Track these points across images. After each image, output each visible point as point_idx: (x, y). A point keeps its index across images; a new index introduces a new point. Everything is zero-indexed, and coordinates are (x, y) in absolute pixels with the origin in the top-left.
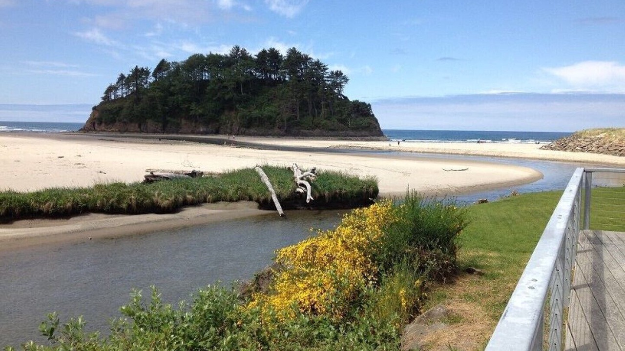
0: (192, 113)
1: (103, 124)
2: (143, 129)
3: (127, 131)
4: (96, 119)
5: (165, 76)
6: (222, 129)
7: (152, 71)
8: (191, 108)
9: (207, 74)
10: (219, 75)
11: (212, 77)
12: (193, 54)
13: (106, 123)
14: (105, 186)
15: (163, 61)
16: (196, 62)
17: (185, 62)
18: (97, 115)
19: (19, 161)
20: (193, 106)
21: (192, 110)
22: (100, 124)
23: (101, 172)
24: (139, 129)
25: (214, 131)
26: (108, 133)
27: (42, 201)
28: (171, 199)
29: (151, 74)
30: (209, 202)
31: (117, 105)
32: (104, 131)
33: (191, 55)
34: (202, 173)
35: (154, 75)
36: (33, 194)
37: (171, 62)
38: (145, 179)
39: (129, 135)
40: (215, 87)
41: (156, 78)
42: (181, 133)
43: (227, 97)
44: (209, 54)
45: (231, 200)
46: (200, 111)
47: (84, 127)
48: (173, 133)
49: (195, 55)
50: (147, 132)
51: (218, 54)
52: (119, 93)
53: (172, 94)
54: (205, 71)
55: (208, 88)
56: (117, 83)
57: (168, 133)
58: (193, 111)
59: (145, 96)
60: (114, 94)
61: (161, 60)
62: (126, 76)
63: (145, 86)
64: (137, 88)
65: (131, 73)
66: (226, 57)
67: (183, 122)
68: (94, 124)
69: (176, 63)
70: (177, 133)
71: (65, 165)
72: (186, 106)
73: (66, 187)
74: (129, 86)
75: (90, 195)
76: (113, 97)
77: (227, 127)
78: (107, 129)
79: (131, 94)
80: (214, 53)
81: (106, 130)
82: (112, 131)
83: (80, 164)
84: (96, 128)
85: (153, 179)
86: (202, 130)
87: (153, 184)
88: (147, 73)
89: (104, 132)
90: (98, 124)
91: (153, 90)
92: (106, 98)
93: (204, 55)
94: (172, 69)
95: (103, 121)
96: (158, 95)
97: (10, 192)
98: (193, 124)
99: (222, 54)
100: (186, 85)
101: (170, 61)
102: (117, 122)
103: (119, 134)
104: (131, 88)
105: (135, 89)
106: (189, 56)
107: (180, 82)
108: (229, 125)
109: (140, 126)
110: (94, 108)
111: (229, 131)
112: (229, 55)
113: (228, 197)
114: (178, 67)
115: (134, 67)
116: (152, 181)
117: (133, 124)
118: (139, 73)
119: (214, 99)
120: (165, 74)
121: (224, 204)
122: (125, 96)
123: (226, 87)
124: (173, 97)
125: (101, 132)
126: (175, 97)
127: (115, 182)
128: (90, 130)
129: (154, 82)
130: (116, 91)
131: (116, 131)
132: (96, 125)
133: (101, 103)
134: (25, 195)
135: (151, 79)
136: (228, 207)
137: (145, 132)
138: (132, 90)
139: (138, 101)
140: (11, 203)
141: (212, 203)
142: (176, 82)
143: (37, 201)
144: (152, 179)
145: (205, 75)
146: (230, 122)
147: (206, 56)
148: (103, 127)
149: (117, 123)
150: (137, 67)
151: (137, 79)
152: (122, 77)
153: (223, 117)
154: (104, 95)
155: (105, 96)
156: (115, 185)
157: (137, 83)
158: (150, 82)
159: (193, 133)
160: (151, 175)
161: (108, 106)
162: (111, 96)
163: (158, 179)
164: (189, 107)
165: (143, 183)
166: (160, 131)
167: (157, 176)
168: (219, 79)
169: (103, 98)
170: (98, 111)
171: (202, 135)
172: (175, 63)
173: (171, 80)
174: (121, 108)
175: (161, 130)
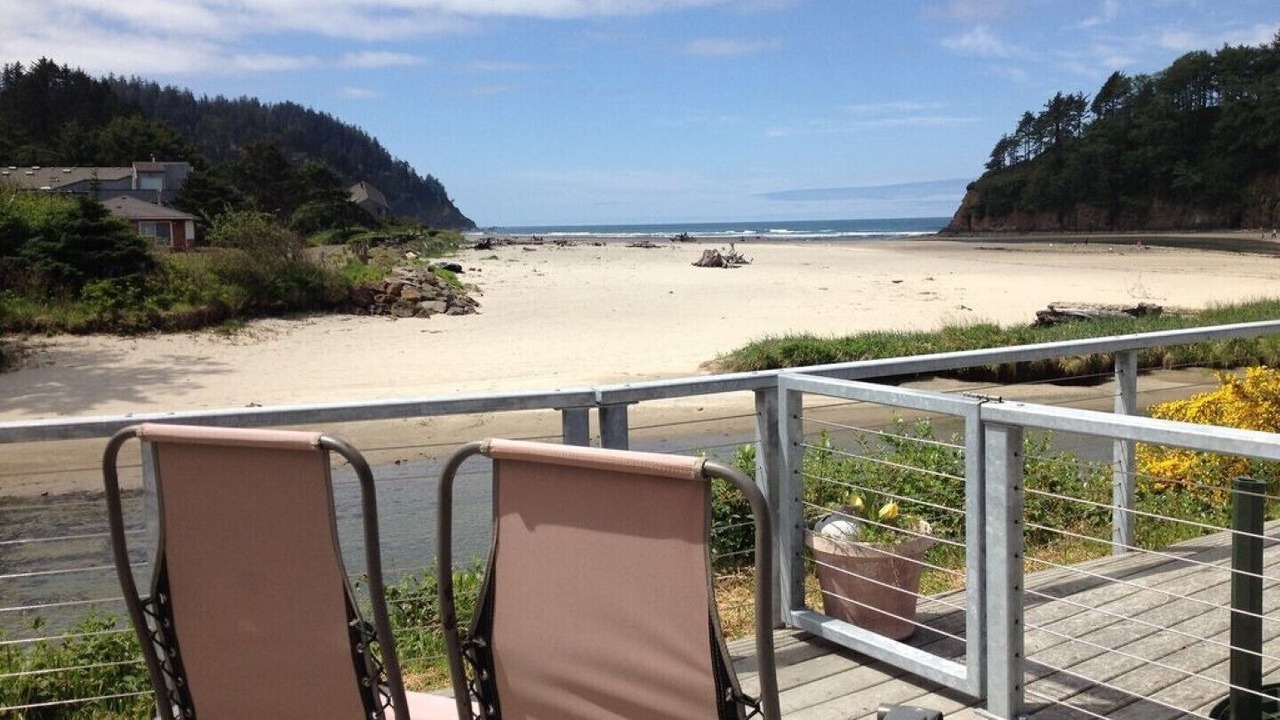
0: (1176, 183)
1: (987, 218)
2: (1069, 223)
3: (1032, 229)
4: (972, 208)
5: (1120, 107)
6: (1248, 216)
7: (1091, 100)
8: (1175, 173)
9: (1215, 94)
10: (1246, 94)
11: (1228, 98)
12: (1185, 53)
13: (992, 215)
14: (961, 330)
15: (1115, 78)
16: (1193, 70)
17: (1164, 73)
18: (975, 200)
19: (826, 289)
20: (1180, 168)
21: (1176, 176)
22: (980, 217)
23: (963, 307)
24: (1058, 225)
25: (1228, 221)
26: (995, 234)
27: (855, 354)
28: (1084, 358)
29: (1088, 107)
30: (1168, 368)
31: (1015, 177)
32: (989, 231)
33: (1180, 55)
34: (1160, 310)
35: (1096, 108)
36: (841, 342)
37: (1133, 76)
38: (1036, 318)
39: (1036, 237)
40: (1233, 121)
41: (1099, 114)
42: (1150, 229)
43: (1262, 142)
44: (1221, 48)
45: (1217, 366)
46: (1197, 179)
47: (950, 225)
48: (1132, 229)
49: (1188, 57)
50: (1077, 230)
51: (1245, 46)
52: (1021, 152)
53: (1132, 145)
54: (1212, 88)
55: (1216, 125)
56: (1018, 131)
57: (1121, 229)
58: (1180, 179)
59: (1073, 156)
60: (1010, 155)
61: (1111, 74)
62: (1037, 116)
63: (1076, 134)
64: (1057, 139)
65: (1047, 109)
66: (1264, 50)
67: (1157, 204)
68: (969, 218)
69: (1144, 77)
70: (1142, 229)
71: (902, 295)
72: (1164, 169)
73: (895, 330)
74: (1042, 137)
75: (934, 344)
76: (1007, 162)
77: (1261, 211)
78: (994, 226)
79: (1045, 152)
80: (1234, 45)
81: (991, 228)
82: (1005, 231)
83: (928, 293)
84: (972, 225)
85: (1052, 318)
86: (1198, 221)
87: (1053, 329)
88: (1077, 104)
89: (990, 234)
90: (976, 217)
91: (1092, 139)
92: (995, 165)
93: (1208, 52)
94: (1135, 91)
95: (987, 210)
96: (1101, 150)
97: (806, 338)
98: (1179, 209)
99: (1255, 44)
100: (1166, 122)
101: (1130, 74)
102: (1015, 211)
103: (1017, 236)
104: (1045, 140)
105: (1054, 141)
106: (1174, 59)
107: (1151, 117)
108: (1266, 205)
109: (1060, 220)
110: (971, 187)
111: (1264, 219)
112: (1270, 46)
113: (1211, 360)
114: (1148, 86)
115: (1052, 96)
116: (1049, 324)
117: (1047, 214)
118: (1064, 108)
119: (1232, 148)
120: (1119, 104)
121: (1201, 372)
122: (1032, 156)
123: (1261, 120)
124: (1134, 152)
125: (981, 233)
126: (1139, 153)
127: (980, 322)
128: (962, 230)
129: (1094, 122)
130: (1015, 148)
131: (1011, 231)
132: (973, 220)
133: (984, 176)
134: (828, 343)
135: (1089, 118)
136: (1209, 379)
137: (1072, 231)
138: (1046, 143)
139: (1059, 164)
140: (806, 354)
141: (1173, 369)
142: (1143, 119)
143: (847, 353)
144: (1050, 320)
145: (1211, 98)
146: (1268, 200)
147: (1214, 55)
148: (986, 223)
149: (1015, 214)
150: (1059, 94)
151: (1057, 119)
152: (1028, 118)
153: (1253, 189)
154: (989, 160)
155: (992, 161)
156: (979, 328)
157: (1058, 127)
158: (1085, 124)
159: (1178, 228)
160: (1049, 310)
161: (999, 181)
162: (1004, 161)
163: (1063, 318)
164: (1172, 170)
165: (1033, 326)
166: (1104, 226)
167: (1062, 314)
168: (1244, 104)
169: (988, 166)
170: (977, 191)
171: (1197, 232)
172: (1141, 78)
173: (1132, 114)
174: (1024, 183)
175: (1107, 224)
